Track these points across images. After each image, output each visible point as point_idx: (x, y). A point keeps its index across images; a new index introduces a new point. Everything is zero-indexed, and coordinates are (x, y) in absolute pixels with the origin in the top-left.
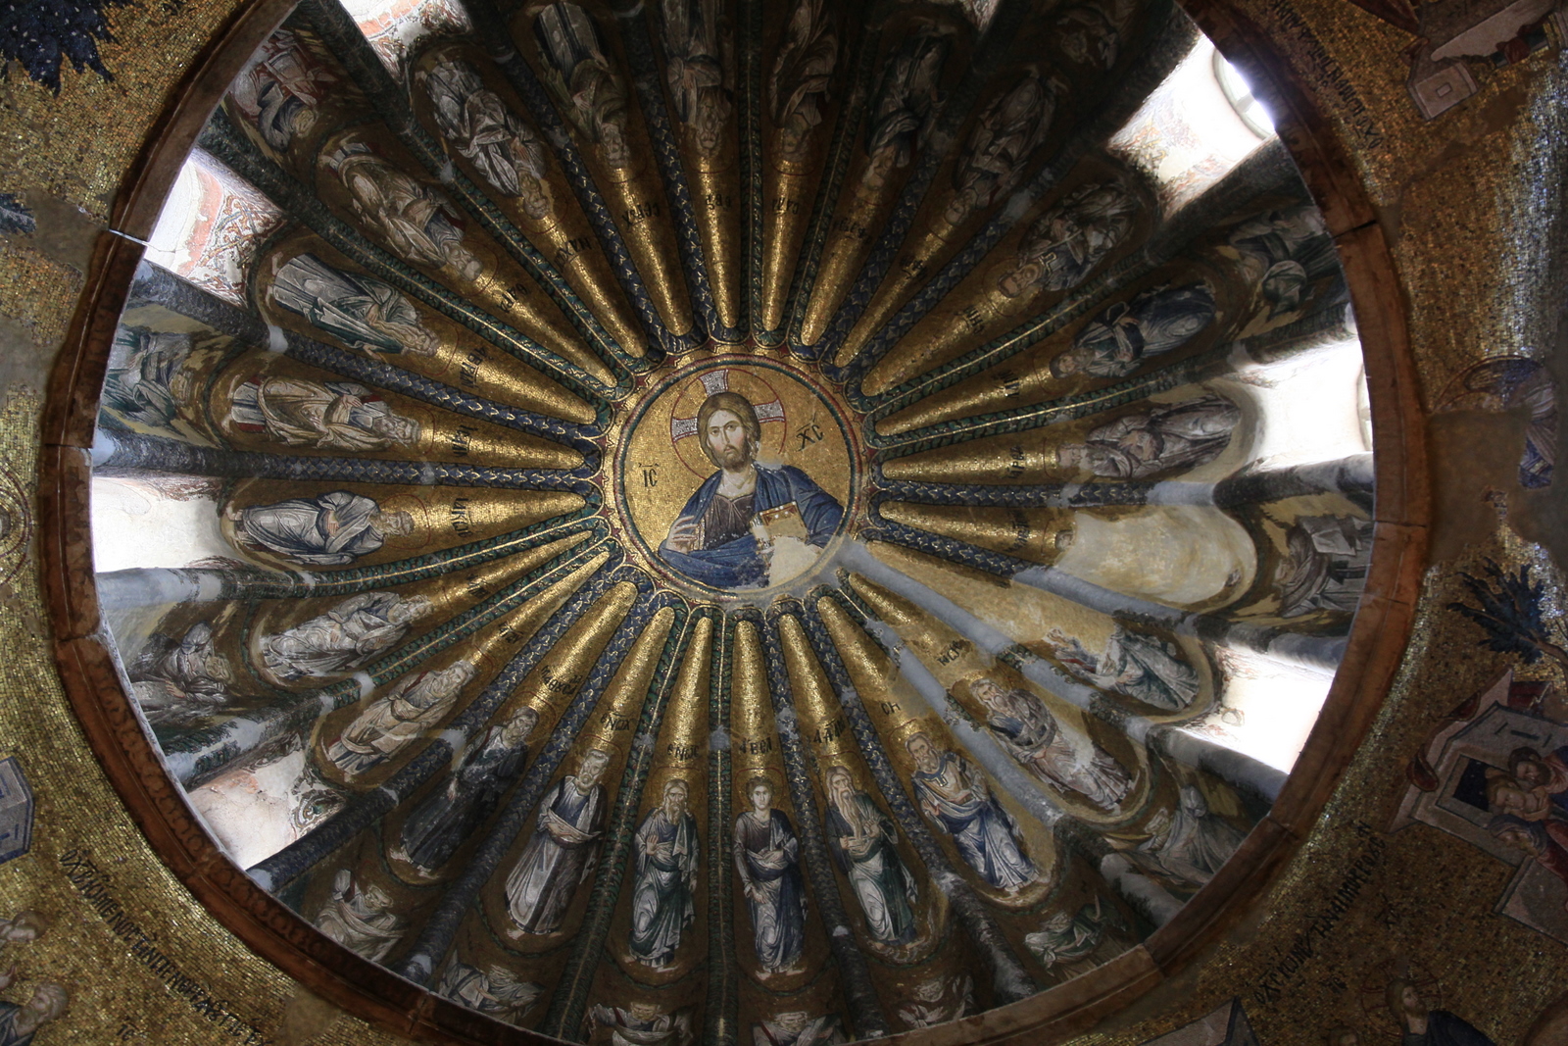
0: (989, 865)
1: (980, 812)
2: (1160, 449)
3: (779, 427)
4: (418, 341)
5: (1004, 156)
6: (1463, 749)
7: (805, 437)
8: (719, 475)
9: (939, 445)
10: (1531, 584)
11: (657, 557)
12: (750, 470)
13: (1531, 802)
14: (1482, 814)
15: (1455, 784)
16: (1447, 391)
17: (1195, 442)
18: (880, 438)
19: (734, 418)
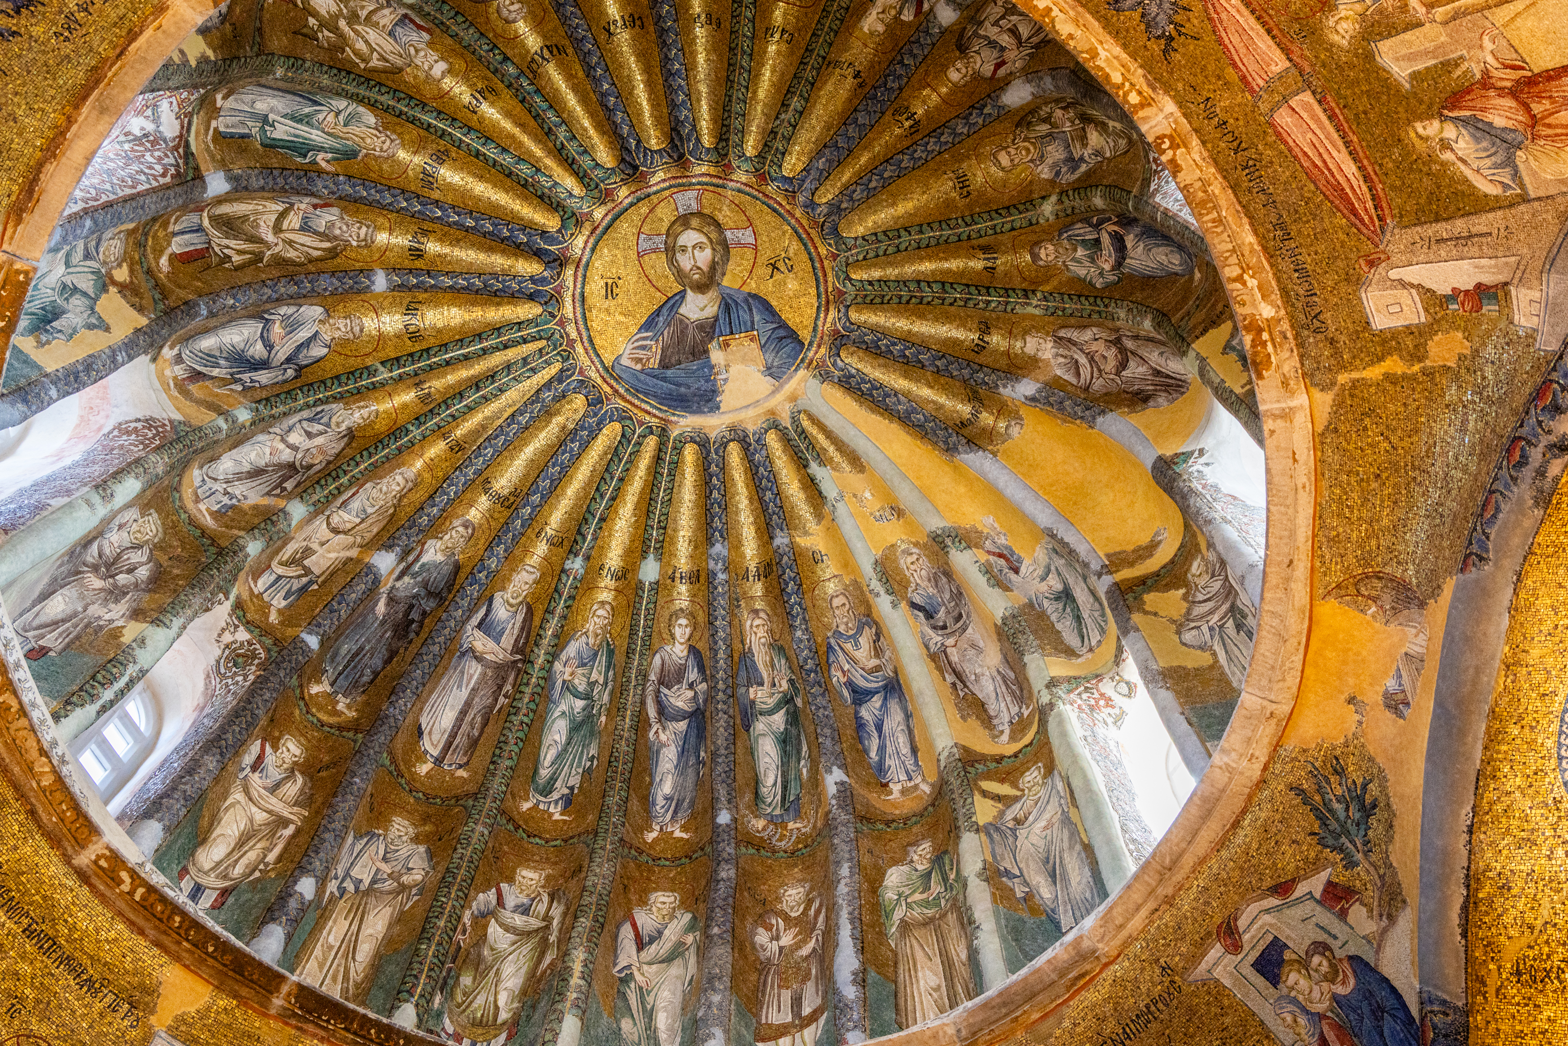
0: (882, 749)
1: (885, 687)
2: (1123, 365)
3: (749, 253)
4: (378, 143)
5: (1014, 32)
6: (1271, 925)
7: (775, 267)
8: (682, 294)
9: (908, 302)
10: (1368, 800)
11: (610, 371)
12: (712, 294)
13: (1316, 994)
14: (1272, 990)
15: (1256, 954)
16: (1338, 586)
17: (1157, 373)
18: (850, 280)
19: (704, 239)
